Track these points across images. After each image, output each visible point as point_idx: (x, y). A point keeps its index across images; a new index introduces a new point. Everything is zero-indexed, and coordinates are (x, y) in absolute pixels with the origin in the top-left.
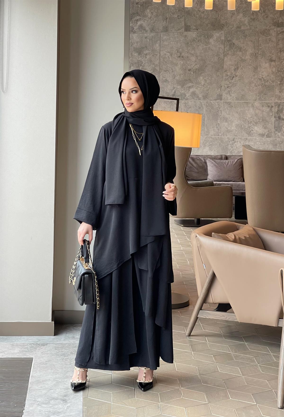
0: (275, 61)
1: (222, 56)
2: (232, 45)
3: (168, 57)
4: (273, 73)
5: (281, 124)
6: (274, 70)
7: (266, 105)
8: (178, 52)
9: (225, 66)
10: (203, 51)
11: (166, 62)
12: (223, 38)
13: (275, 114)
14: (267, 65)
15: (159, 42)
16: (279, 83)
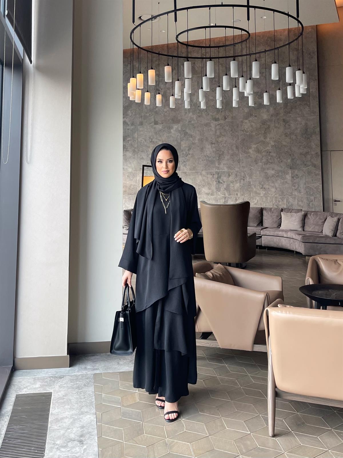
0: (214, 144)
1: (179, 141)
2: (186, 134)
3: (144, 142)
4: (213, 151)
5: (220, 186)
6: (214, 149)
7: (210, 173)
8: (150, 139)
9: (182, 148)
10: (166, 138)
11: (142, 145)
12: (180, 129)
13: (216, 180)
14: (210, 146)
15: (137, 132)
16: (218, 158)
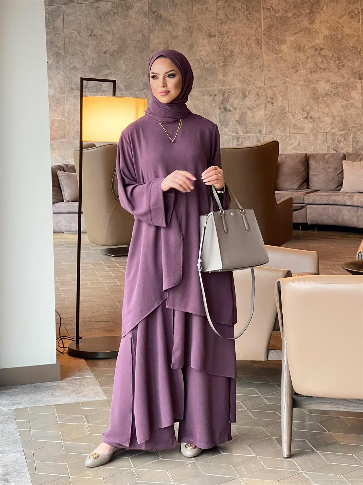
0: (215, 36)
1: (146, 32)
2: (159, 18)
3: (76, 36)
4: (213, 51)
5: (227, 117)
6: (215, 47)
7: (208, 94)
8: (88, 29)
9: (151, 46)
10: (121, 27)
11: (73, 43)
12: (146, 9)
13: (219, 105)
14: (206, 42)
15: (62, 16)
16: (222, 64)
